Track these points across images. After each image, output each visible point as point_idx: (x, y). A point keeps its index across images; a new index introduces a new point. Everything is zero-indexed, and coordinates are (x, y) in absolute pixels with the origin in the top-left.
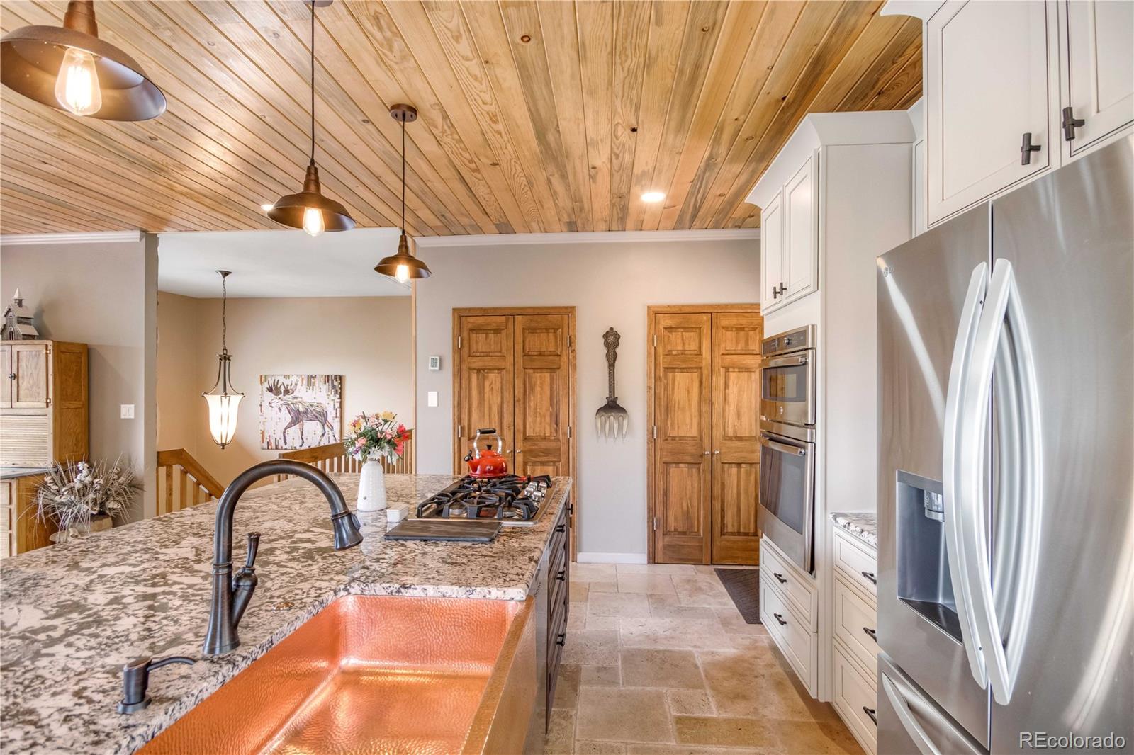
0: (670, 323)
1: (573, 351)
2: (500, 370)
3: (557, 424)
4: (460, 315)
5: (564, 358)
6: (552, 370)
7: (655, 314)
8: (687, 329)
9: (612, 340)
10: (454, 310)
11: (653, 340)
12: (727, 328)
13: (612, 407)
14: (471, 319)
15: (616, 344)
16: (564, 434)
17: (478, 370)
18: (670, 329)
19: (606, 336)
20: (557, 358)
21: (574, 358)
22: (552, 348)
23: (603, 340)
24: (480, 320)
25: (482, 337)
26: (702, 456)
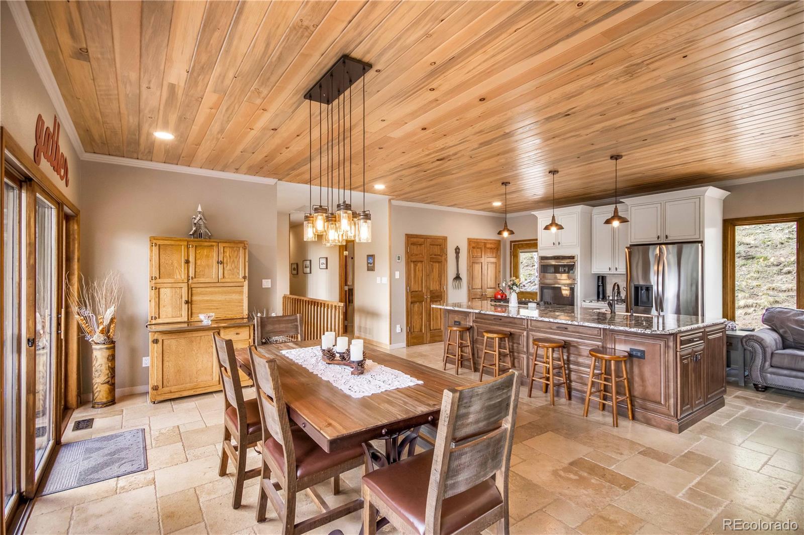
0: (474, 245)
1: (446, 255)
2: (422, 262)
3: (441, 285)
4: (408, 236)
5: (443, 258)
6: (439, 262)
7: (470, 241)
8: (478, 248)
9: (457, 251)
10: (406, 235)
11: (469, 252)
12: (488, 248)
13: (458, 278)
14: (412, 239)
15: (459, 253)
16: (443, 289)
17: (414, 262)
18: (474, 248)
19: (456, 249)
20: (439, 257)
21: (447, 257)
22: (439, 253)
23: (454, 251)
24: (415, 240)
25: (415, 247)
26: (482, 295)
